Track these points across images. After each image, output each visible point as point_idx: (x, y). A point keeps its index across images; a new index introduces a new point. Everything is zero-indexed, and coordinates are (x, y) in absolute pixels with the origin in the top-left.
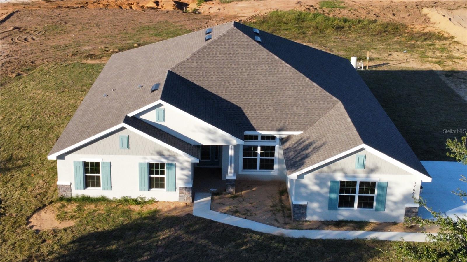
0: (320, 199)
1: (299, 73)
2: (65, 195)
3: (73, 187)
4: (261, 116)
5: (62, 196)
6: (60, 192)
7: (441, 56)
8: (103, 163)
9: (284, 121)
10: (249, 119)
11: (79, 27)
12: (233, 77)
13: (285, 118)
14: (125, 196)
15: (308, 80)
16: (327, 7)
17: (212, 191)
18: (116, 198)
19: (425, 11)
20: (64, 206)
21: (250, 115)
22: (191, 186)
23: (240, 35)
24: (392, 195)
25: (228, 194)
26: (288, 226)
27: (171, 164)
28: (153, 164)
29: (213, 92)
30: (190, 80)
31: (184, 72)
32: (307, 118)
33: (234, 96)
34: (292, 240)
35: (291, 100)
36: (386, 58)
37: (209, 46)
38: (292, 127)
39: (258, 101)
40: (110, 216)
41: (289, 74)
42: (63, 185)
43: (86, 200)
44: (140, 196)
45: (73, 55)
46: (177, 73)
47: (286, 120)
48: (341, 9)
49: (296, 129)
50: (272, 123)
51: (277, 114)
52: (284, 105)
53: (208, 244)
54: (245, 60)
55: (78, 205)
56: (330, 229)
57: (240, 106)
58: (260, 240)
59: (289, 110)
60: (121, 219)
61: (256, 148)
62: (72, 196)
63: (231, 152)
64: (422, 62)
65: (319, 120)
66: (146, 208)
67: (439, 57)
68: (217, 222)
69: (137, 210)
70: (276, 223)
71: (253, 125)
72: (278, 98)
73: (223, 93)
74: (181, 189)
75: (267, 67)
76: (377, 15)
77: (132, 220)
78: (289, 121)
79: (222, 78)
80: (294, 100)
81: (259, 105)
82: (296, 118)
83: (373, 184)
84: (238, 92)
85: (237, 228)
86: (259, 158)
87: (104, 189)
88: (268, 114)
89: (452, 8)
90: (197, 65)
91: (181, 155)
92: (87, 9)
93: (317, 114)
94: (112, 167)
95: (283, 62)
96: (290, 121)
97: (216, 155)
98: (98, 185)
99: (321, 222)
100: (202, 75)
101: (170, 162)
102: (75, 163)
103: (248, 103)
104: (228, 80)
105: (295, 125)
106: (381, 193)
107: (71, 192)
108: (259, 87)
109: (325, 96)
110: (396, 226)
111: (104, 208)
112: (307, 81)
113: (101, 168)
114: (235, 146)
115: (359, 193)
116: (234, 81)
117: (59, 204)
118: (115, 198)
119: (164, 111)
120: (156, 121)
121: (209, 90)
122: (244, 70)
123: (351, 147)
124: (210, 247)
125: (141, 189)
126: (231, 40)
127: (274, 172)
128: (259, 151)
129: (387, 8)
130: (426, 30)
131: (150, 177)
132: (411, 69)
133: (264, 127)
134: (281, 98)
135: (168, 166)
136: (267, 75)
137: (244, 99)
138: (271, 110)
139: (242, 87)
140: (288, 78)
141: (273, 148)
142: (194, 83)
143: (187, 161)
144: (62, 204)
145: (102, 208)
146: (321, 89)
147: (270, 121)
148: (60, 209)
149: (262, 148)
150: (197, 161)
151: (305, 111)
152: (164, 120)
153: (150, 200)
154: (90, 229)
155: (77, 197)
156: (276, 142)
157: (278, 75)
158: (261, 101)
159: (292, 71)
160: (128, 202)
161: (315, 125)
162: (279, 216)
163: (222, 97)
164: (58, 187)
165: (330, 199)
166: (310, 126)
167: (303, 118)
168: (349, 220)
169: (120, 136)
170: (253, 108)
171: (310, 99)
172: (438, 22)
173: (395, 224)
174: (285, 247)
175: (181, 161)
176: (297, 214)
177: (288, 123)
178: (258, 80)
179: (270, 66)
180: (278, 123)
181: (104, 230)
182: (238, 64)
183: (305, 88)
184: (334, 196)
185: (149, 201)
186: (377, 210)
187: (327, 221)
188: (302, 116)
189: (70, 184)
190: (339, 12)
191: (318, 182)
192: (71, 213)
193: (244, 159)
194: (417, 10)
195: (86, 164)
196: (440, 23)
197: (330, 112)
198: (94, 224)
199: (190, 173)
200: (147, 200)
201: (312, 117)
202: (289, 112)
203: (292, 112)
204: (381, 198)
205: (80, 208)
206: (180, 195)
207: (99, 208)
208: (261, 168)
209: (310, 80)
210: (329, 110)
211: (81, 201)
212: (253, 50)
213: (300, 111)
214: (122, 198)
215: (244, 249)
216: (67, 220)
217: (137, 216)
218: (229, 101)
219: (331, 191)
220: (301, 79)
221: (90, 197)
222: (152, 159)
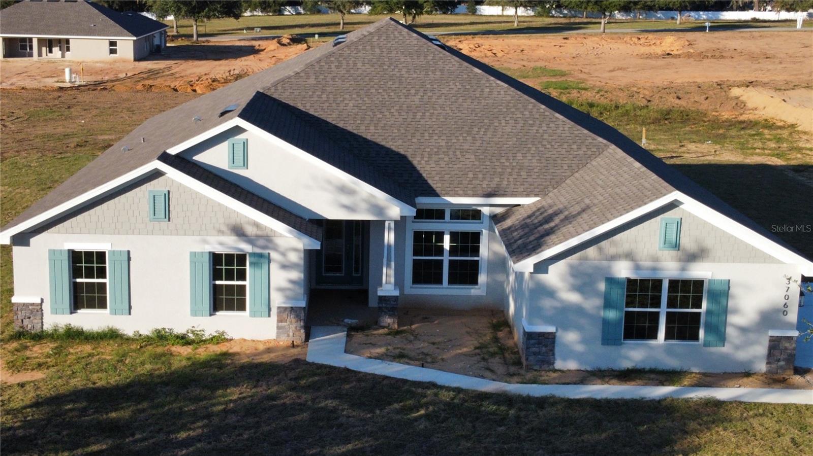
0: (583, 321)
1: (526, 97)
2: (30, 326)
3: (46, 307)
4: (450, 169)
5: (21, 330)
6: (18, 319)
7: (779, 147)
8: (113, 253)
9: (499, 180)
10: (424, 175)
11: (94, 112)
12: (389, 103)
13: (501, 174)
14: (160, 328)
15: (544, 109)
16: (555, 89)
17: (348, 324)
18: (141, 333)
19: (735, 92)
20: (26, 348)
21: (428, 168)
22: (303, 304)
23: (403, 33)
24: (736, 311)
25: (383, 327)
26: (516, 379)
27: (261, 256)
28: (222, 254)
29: (349, 128)
30: (301, 108)
31: (289, 94)
32: (545, 174)
33: (394, 135)
34: (527, 400)
35: (511, 143)
36: (676, 150)
37: (340, 52)
38: (515, 190)
39: (443, 143)
40: (125, 363)
41: (504, 99)
42: (24, 304)
43: (74, 335)
44: (193, 327)
45: (77, 145)
46: (275, 96)
47: (502, 177)
48: (581, 91)
49: (525, 193)
50: (473, 182)
51: (484, 167)
52: (496, 152)
53: (340, 408)
54: (415, 76)
55: (55, 345)
56: (607, 383)
57: (406, 153)
58: (456, 401)
59: (508, 160)
60: (148, 367)
61: (440, 236)
62: (45, 328)
63: (390, 237)
64: (743, 154)
65: (572, 177)
66: (205, 351)
67: (775, 149)
68: (360, 372)
69: (186, 353)
70: (488, 374)
71: (434, 186)
72: (485, 139)
73: (371, 131)
74: (281, 310)
75: (460, 87)
76: (649, 99)
77: (173, 368)
78: (508, 178)
79: (367, 105)
80: (517, 143)
81: (446, 150)
82: (524, 174)
83: (699, 284)
84: (401, 128)
85: (405, 381)
86: (446, 259)
87: (114, 312)
88: (464, 166)
89: (783, 88)
90: (315, 82)
91: (281, 236)
92: (112, 92)
93: (565, 167)
94: (131, 262)
95: (492, 78)
96: (511, 180)
97: (357, 262)
98: (102, 304)
99: (587, 371)
100: (326, 99)
101: (258, 251)
102: (52, 252)
103: (423, 147)
104: (380, 108)
105: (522, 186)
106: (714, 307)
107: (42, 319)
108: (444, 120)
109: (580, 135)
110: (751, 379)
111: (113, 351)
112: (542, 111)
113: (107, 265)
114: (396, 222)
115: (668, 307)
116: (392, 111)
117: (15, 345)
118: (138, 332)
119: (245, 144)
120: (229, 168)
121: (341, 125)
122: (413, 91)
123: (649, 200)
124: (345, 413)
125: (194, 313)
126: (385, 43)
127: (479, 289)
128: (447, 243)
129: (665, 89)
130: (741, 118)
131: (215, 286)
132: (725, 163)
133: (456, 189)
134: (491, 140)
135: (254, 260)
136: (460, 100)
137: (413, 140)
138: (470, 160)
139: (409, 120)
140: (503, 105)
141: (476, 237)
142: (310, 113)
143: (295, 250)
144: (21, 344)
145: (108, 351)
146: (573, 123)
147: (468, 179)
148: (16, 353)
149: (454, 236)
150: (317, 246)
151: (542, 161)
152: (245, 164)
153: (214, 337)
154: (77, 383)
155: (55, 330)
156: (482, 223)
157: (483, 101)
158: (450, 144)
159: (511, 93)
160: (167, 340)
161: (564, 185)
162: (495, 362)
163: (369, 137)
164: (15, 308)
165: (606, 323)
166: (554, 188)
167: (537, 174)
168: (648, 367)
169: (150, 192)
170: (433, 156)
171: (550, 141)
172: (761, 106)
173: (747, 374)
174: (512, 412)
175: (282, 249)
176: (535, 354)
177: (506, 183)
178: (442, 107)
179: (464, 84)
180: (486, 182)
181: (109, 386)
182: (401, 82)
183: (538, 122)
184: (612, 315)
185: (212, 339)
186: (707, 344)
187: (600, 371)
188: (535, 170)
189: (39, 301)
190: (579, 95)
191: (578, 282)
192: (40, 358)
193: (414, 261)
194: (721, 92)
195: (75, 256)
196: (765, 108)
197: (594, 163)
198: (87, 376)
199: (302, 276)
200: (208, 338)
201: (557, 171)
202: (507, 164)
203: (514, 164)
204: (714, 320)
205: (58, 352)
206: (280, 324)
207: (102, 350)
208: (452, 281)
209: (547, 109)
210: (591, 160)
211: (62, 339)
212: (430, 58)
213: (530, 161)
214: (153, 333)
215: (421, 416)
216: (28, 369)
217: (184, 363)
218: (383, 143)
219: (608, 304)
220: (530, 106)
221: (84, 329)
222: (221, 244)
